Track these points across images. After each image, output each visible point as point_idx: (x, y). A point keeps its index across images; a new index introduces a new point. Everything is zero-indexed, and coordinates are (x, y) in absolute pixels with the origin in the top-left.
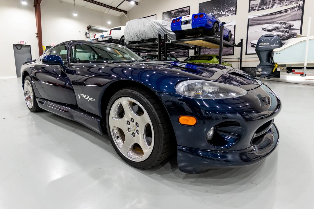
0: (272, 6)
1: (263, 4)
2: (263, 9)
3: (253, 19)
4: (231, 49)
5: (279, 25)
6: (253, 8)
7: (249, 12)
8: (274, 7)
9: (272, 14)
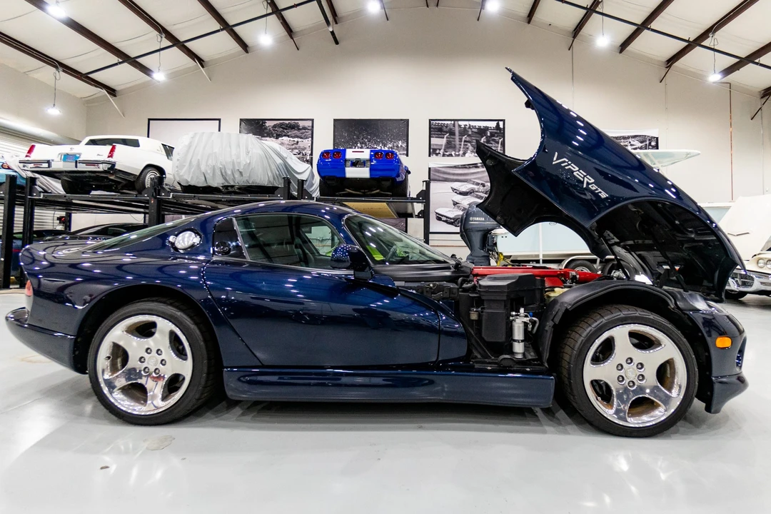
0: (464, 154)
1: (451, 147)
2: (451, 155)
3: (437, 171)
4: (402, 221)
5: (476, 187)
6: (435, 150)
7: (430, 156)
8: (466, 155)
9: (464, 167)
